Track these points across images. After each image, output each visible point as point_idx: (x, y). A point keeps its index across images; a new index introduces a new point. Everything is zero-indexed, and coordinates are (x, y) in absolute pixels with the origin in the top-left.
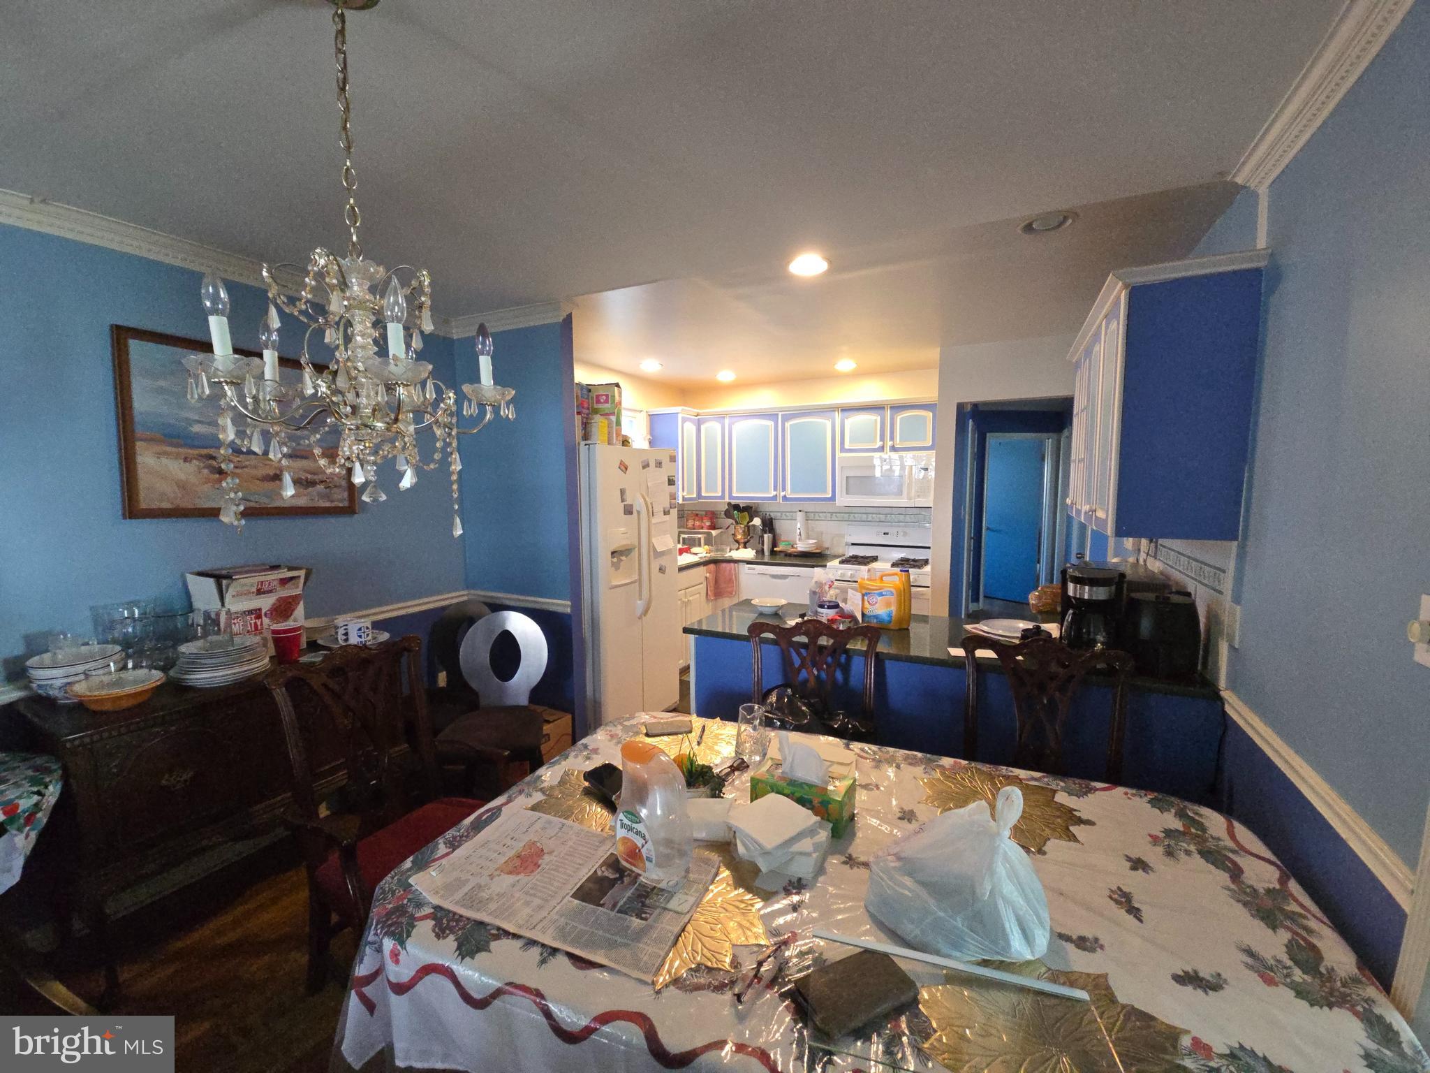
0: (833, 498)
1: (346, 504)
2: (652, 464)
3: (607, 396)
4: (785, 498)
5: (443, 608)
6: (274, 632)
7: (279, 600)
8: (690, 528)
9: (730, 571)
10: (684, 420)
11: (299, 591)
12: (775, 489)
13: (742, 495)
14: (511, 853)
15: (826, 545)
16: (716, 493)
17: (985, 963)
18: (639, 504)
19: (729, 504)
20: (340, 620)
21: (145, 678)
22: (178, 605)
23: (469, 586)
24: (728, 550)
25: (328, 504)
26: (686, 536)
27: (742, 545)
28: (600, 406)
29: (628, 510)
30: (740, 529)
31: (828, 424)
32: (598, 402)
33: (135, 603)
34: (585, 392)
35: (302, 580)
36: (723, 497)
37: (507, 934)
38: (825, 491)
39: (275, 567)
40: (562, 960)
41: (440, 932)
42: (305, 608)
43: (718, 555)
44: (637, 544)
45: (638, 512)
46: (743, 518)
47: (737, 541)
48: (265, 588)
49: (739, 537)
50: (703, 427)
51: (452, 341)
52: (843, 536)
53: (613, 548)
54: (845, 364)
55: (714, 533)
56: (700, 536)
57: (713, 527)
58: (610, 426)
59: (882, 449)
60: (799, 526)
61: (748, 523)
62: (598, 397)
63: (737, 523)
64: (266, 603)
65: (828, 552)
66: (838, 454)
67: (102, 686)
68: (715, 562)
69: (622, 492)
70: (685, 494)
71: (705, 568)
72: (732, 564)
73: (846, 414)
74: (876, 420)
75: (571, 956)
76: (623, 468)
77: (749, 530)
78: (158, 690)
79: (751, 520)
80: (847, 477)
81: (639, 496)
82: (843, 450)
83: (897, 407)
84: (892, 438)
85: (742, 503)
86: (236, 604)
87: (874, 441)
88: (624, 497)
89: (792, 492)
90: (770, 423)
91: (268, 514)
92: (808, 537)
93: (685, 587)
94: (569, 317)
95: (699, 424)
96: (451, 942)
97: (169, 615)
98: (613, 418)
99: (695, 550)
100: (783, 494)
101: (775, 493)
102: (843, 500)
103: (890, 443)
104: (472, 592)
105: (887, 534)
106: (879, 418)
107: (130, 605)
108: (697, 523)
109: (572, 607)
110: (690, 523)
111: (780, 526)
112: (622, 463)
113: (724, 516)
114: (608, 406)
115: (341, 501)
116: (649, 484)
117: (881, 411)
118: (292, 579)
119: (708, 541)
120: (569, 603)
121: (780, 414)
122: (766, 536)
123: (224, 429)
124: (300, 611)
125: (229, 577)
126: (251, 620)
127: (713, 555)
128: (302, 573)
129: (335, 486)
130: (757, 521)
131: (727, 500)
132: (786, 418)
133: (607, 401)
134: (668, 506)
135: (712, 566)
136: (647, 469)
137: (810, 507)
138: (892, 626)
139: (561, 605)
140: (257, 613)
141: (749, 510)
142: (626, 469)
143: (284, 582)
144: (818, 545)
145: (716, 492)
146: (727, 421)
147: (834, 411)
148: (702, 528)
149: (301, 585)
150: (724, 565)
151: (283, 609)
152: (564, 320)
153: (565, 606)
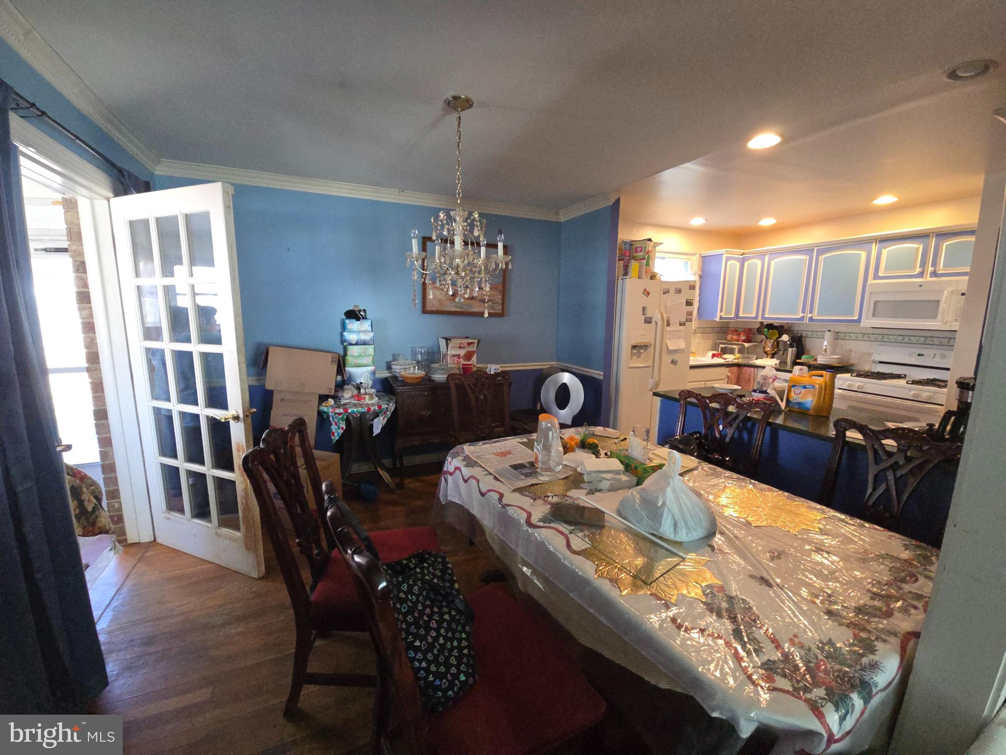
0: (859, 321)
1: (500, 311)
2: (672, 291)
3: (642, 247)
4: (811, 319)
5: (542, 369)
6: (463, 365)
7: (467, 352)
8: (729, 341)
9: (750, 373)
10: (728, 259)
11: (475, 349)
12: (803, 312)
13: (773, 315)
14: (500, 451)
15: (853, 361)
16: (750, 313)
17: (653, 535)
18: (657, 317)
19: (762, 323)
20: (489, 365)
21: (419, 373)
22: (436, 350)
23: (558, 360)
24: (755, 358)
25: (493, 311)
26: (723, 346)
27: (770, 356)
28: (638, 254)
29: (648, 321)
30: (769, 344)
31: (864, 255)
32: (636, 251)
33: (423, 347)
34: (628, 246)
35: (476, 343)
36: (756, 317)
37: (481, 466)
38: (852, 314)
39: (467, 338)
40: (492, 477)
41: (463, 460)
42: (477, 358)
43: (745, 361)
44: (653, 343)
45: (656, 323)
46: (773, 334)
47: (766, 353)
48: (462, 346)
49: (768, 349)
50: (746, 264)
51: (559, 223)
52: (870, 354)
53: (634, 343)
54: (886, 199)
55: (746, 345)
56: (734, 346)
57: (748, 340)
58: (640, 267)
59: (921, 275)
60: (825, 343)
61: (777, 338)
62: (636, 248)
63: (767, 338)
64: (462, 352)
65: (854, 368)
66: (870, 281)
67: (408, 374)
68: (738, 365)
69: (644, 309)
70: (722, 314)
71: (728, 369)
72: (752, 369)
73: (883, 244)
74: (918, 249)
75: (495, 477)
76: (646, 293)
77: (777, 343)
78: (422, 378)
79: (780, 336)
80: (876, 302)
81: (657, 311)
82: (876, 276)
83: (943, 234)
84: (934, 264)
85: (776, 323)
86: (452, 352)
87: (914, 268)
88: (645, 312)
89: (818, 315)
90: (804, 257)
91: (469, 315)
92: (834, 353)
93: (705, 380)
94: (618, 201)
95: (742, 262)
96: (465, 463)
97: (433, 353)
98: (644, 262)
99: (726, 356)
100: (809, 315)
101: (803, 315)
102: (868, 322)
103: (930, 269)
104: (560, 363)
105: (922, 355)
106: (921, 247)
107: (421, 347)
108: (735, 337)
109: (604, 376)
110: (729, 337)
111: (809, 343)
112: (645, 290)
113: (756, 333)
114: (642, 254)
115: (498, 310)
116: (668, 305)
117: (925, 240)
118: (472, 343)
119: (741, 351)
120: (603, 374)
121: (816, 249)
122: (790, 350)
123: (414, 276)
124: (474, 358)
125: (450, 340)
126: (456, 359)
127: (741, 361)
128: (476, 341)
129: (497, 303)
130: (785, 338)
131: (760, 320)
132: (821, 252)
133: (641, 251)
134: (685, 320)
135: (735, 369)
136: (667, 294)
137: (841, 328)
138: (811, 412)
139: (598, 374)
140: (458, 356)
141: (781, 329)
142: (649, 294)
143: (469, 344)
144: (841, 360)
145: (752, 314)
146: (767, 258)
147: (872, 242)
148: (738, 341)
149: (476, 346)
150: (745, 369)
151: (468, 356)
152: (613, 204)
153: (600, 375)
